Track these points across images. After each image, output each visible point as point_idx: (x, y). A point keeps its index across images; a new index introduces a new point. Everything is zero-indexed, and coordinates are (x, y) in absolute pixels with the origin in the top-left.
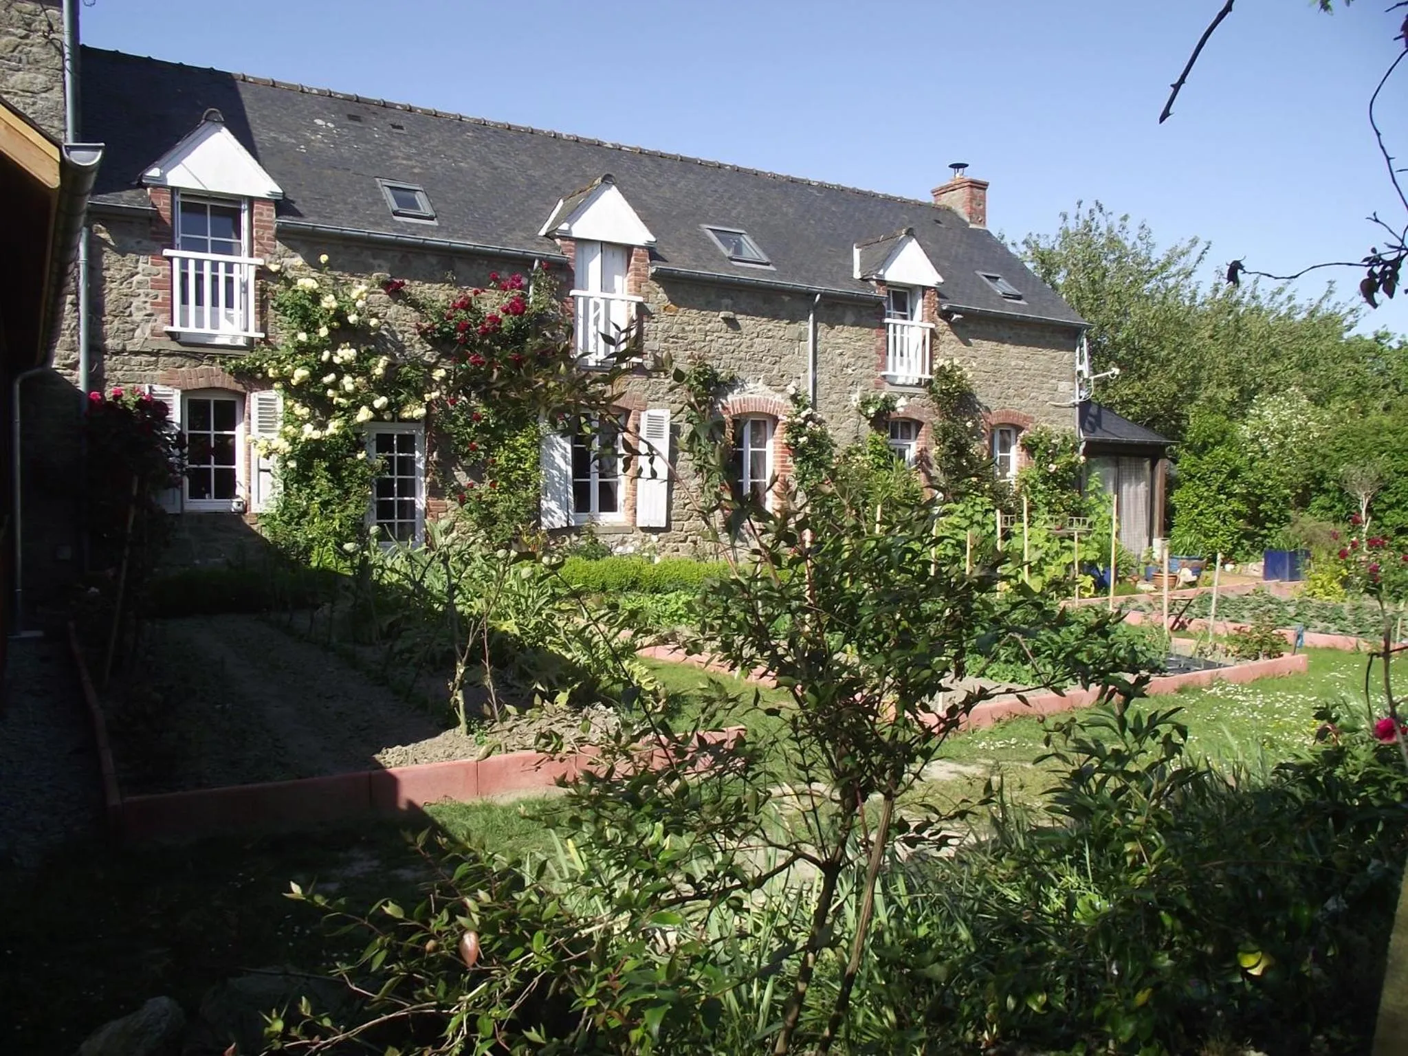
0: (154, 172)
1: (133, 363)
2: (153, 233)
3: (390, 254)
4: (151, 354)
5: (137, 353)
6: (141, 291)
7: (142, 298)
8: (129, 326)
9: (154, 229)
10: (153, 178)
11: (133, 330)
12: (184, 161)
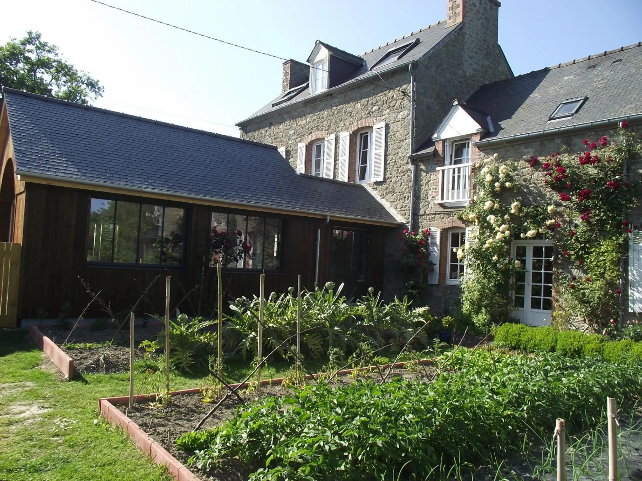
0: (435, 136)
1: (427, 218)
2: (436, 161)
3: (534, 144)
4: (433, 214)
5: (429, 215)
6: (431, 187)
7: (432, 190)
8: (427, 203)
9: (436, 160)
10: (435, 138)
11: (428, 205)
12: (449, 124)
